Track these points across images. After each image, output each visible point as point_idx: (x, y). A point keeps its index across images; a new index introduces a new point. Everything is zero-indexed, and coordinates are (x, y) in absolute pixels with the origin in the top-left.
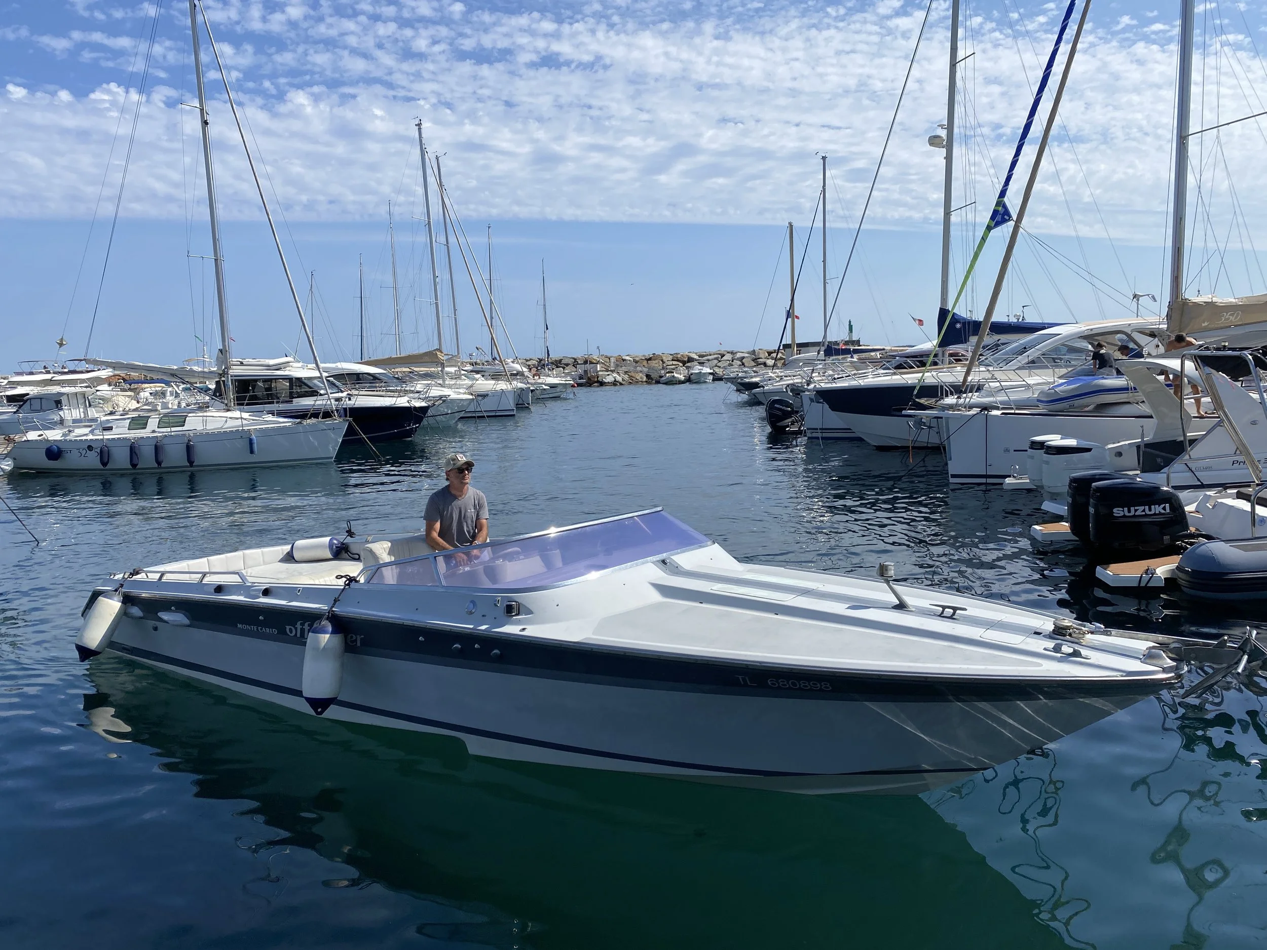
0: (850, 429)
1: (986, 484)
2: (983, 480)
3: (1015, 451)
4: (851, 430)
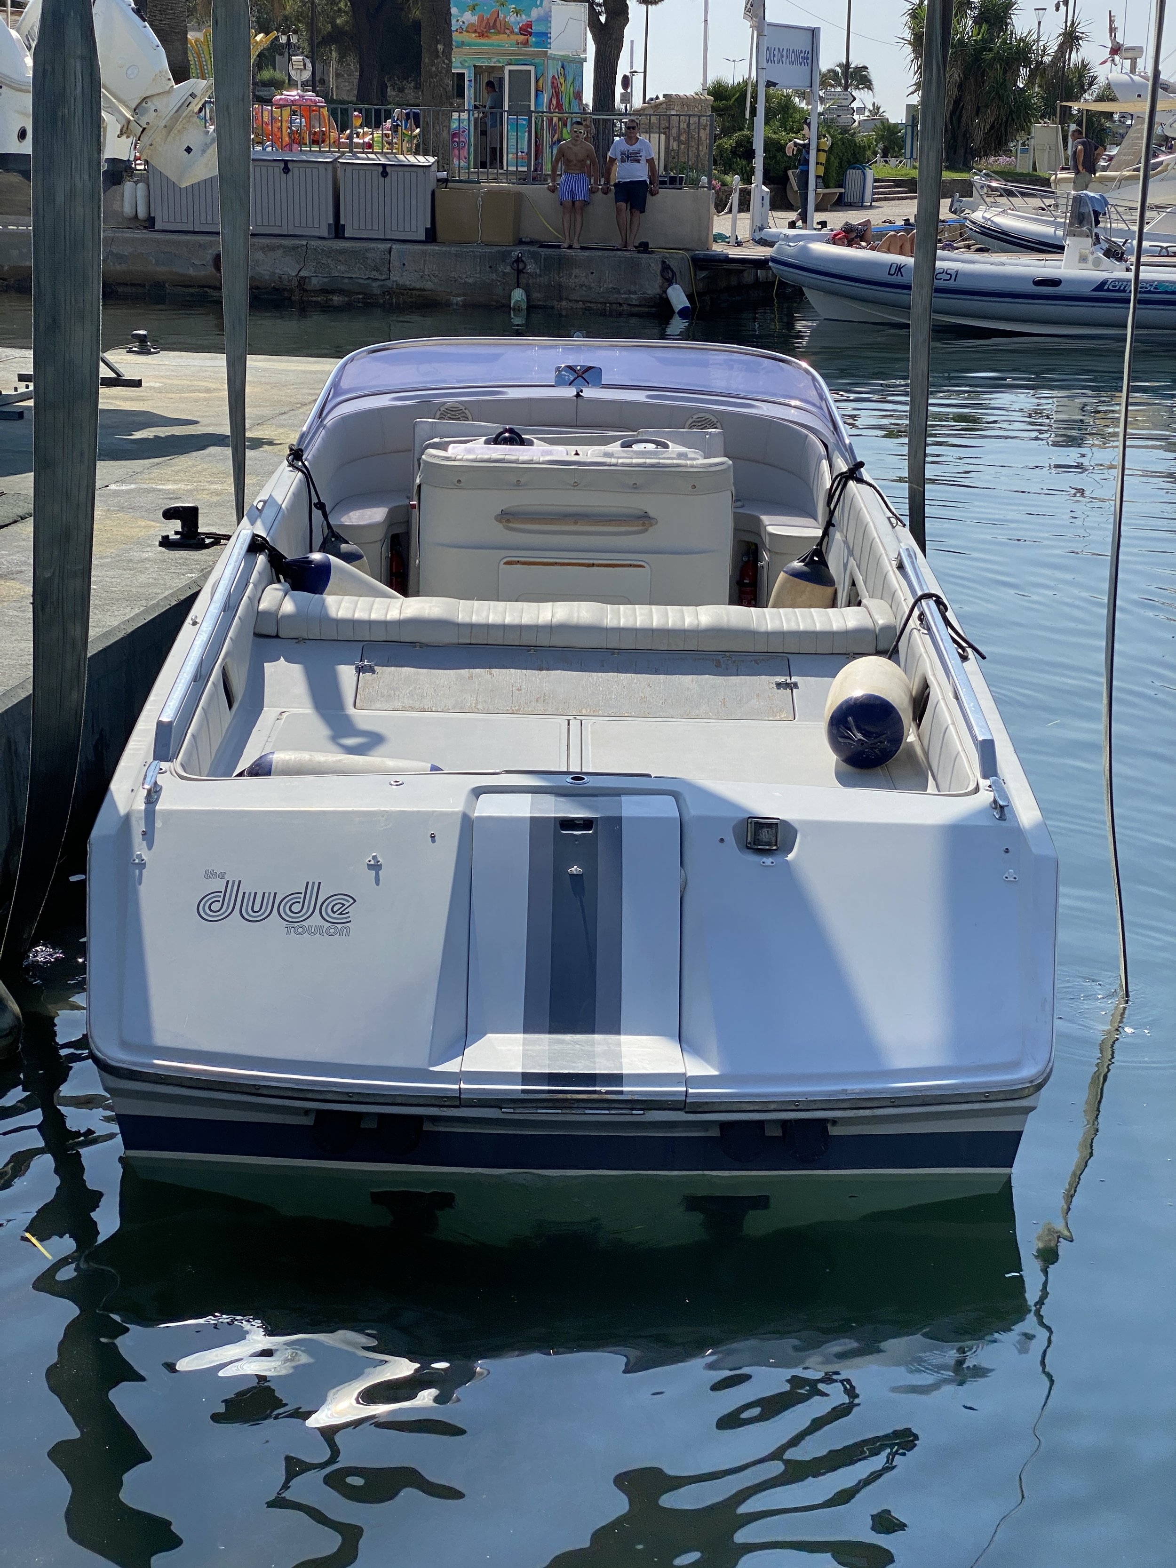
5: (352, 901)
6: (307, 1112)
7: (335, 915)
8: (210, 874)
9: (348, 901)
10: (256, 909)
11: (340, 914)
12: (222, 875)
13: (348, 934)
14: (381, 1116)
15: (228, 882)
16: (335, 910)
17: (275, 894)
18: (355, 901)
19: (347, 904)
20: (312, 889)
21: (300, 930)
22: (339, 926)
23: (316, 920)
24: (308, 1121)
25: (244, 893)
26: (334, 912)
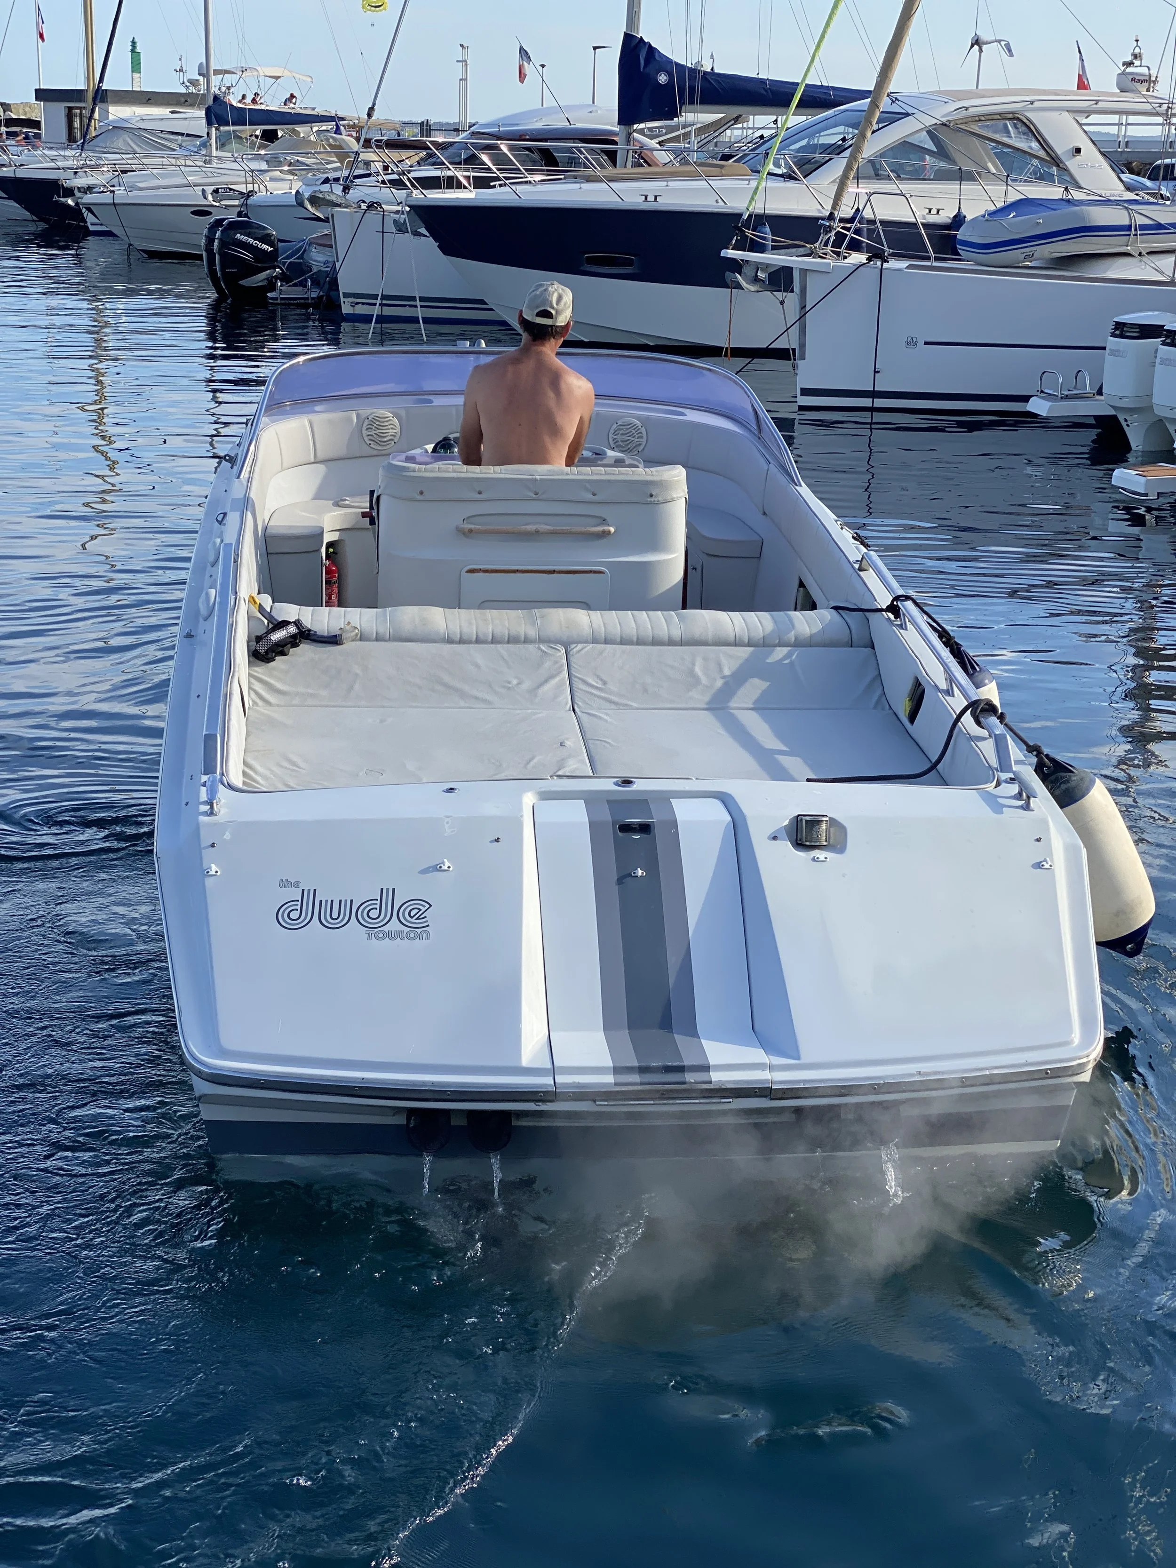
0: (482, 302)
1: (872, 409)
2: (866, 402)
3: (926, 343)
4: (486, 303)
5: (428, 906)
6: (398, 1110)
7: (413, 920)
8: (285, 884)
9: (424, 906)
10: (335, 916)
11: (418, 919)
12: (297, 884)
13: (428, 938)
14: (471, 1113)
15: (303, 891)
16: (412, 914)
17: (352, 901)
18: (431, 906)
19: (423, 909)
20: (387, 895)
21: (381, 935)
22: (419, 930)
23: (394, 925)
24: (401, 1120)
25: (321, 901)
26: (412, 917)
